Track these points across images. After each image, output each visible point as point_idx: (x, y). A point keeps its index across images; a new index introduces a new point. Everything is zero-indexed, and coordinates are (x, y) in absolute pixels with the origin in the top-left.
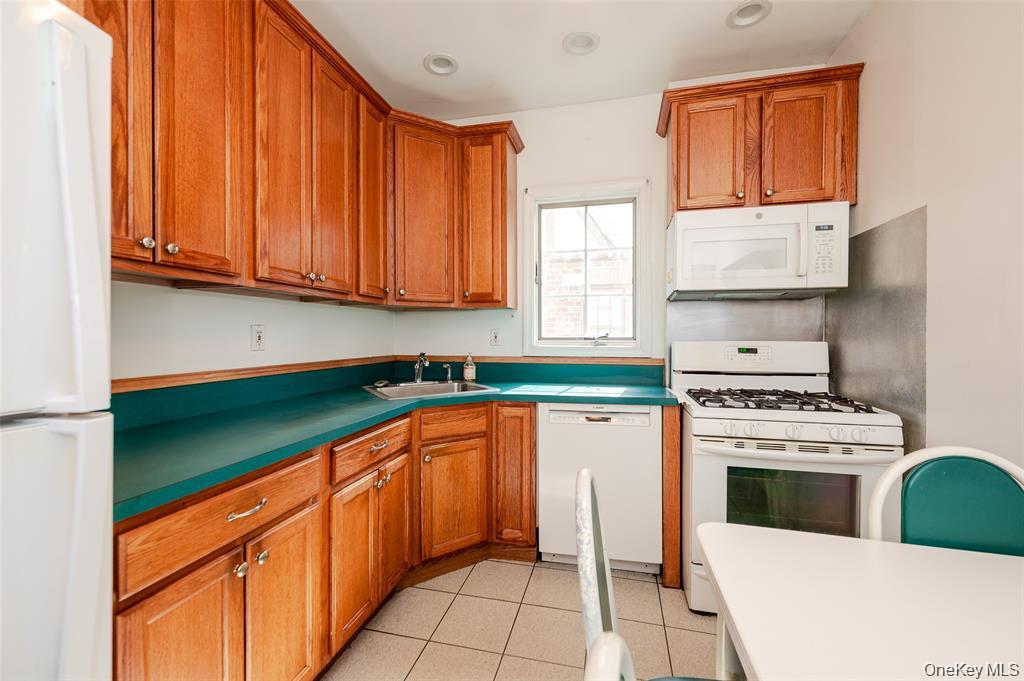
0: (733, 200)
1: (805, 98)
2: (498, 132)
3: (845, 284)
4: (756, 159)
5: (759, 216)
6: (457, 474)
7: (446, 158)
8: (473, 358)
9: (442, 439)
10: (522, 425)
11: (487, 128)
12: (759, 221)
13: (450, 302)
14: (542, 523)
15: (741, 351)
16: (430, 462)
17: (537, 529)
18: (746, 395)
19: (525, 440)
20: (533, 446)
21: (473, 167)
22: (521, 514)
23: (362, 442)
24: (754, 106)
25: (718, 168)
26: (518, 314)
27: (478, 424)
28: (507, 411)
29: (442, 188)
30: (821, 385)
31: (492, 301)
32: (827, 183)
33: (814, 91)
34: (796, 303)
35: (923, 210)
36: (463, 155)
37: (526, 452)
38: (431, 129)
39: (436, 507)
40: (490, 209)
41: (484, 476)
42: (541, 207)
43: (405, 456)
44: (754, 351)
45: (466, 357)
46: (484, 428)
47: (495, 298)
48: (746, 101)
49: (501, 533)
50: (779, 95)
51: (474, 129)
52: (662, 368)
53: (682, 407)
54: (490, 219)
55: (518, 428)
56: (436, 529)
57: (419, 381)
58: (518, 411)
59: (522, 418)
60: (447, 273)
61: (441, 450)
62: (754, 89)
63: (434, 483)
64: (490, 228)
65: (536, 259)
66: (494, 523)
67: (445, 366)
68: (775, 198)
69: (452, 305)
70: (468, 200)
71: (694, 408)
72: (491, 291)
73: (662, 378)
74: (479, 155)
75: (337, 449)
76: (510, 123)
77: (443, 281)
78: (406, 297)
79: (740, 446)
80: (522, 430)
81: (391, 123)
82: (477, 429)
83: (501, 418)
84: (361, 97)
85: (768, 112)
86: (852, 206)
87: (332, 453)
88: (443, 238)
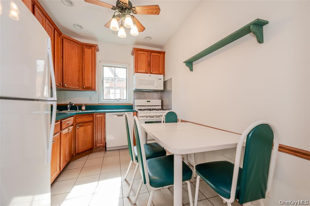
0: (145, 72)
1: (157, 55)
2: (93, 46)
3: (163, 89)
4: (149, 65)
5: (150, 76)
6: (85, 131)
7: (78, 49)
8: (84, 104)
9: (81, 123)
10: (102, 119)
11: (90, 45)
12: (150, 77)
13: (79, 89)
14: (107, 141)
15: (147, 101)
16: (78, 128)
17: (106, 143)
18: (148, 109)
19: (103, 122)
20: (105, 123)
21: (86, 54)
22: (102, 139)
23: (66, 121)
24: (149, 55)
25: (143, 65)
26: (97, 93)
27: (90, 119)
28: (98, 116)
29: (77, 58)
30: (160, 107)
31: (92, 89)
32: (160, 71)
33: (158, 54)
34: (157, 93)
35: (171, 78)
36: (83, 50)
37: (103, 125)
38: (74, 42)
39: (80, 139)
40: (91, 65)
41: (92, 132)
42: (103, 66)
43: (72, 126)
44: (149, 101)
45: (82, 104)
46: (92, 120)
47: (92, 88)
48: (148, 53)
49: (96, 145)
50: (153, 54)
51: (86, 44)
52: (133, 106)
53: (137, 112)
54: (91, 68)
55: (101, 119)
56: (80, 146)
57: (69, 110)
58: (101, 115)
59: (102, 117)
60: (78, 80)
61: (81, 125)
62: (149, 52)
63: (79, 134)
64: (91, 70)
65: (102, 79)
66: (94, 143)
67: (77, 106)
68: (153, 73)
69: (80, 89)
70: (84, 62)
71: (139, 112)
72: (91, 86)
73: (133, 108)
74: (88, 51)
75: (62, 121)
76: (97, 45)
77: (77, 83)
78: (66, 86)
79: (147, 117)
80: (102, 120)
81: (62, 38)
82: (90, 120)
83: (96, 117)
84: (56, 31)
85: (151, 56)
86: (164, 76)
87: (61, 122)
88: (77, 71)
